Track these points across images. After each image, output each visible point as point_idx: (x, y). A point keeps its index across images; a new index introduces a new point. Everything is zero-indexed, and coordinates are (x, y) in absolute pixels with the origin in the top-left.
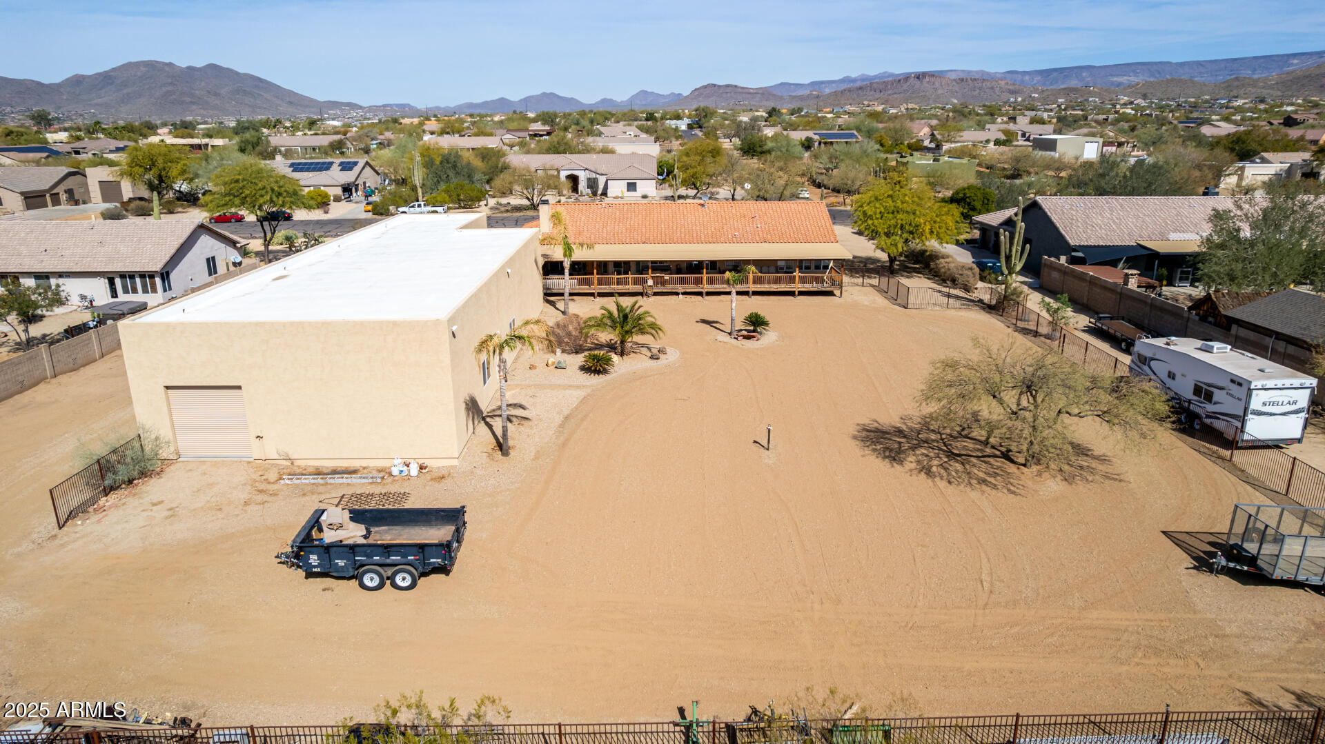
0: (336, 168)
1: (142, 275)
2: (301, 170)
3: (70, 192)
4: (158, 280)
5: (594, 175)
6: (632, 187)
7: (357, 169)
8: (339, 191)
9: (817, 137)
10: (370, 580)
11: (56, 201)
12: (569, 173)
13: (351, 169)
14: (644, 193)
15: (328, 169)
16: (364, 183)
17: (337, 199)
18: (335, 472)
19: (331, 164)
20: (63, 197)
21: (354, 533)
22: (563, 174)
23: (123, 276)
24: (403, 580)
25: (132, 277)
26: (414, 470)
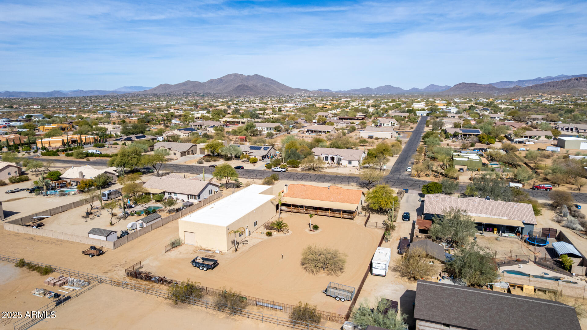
0: (262, 149)
1: (194, 196)
2: (253, 149)
3: (192, 151)
4: (197, 197)
5: (340, 157)
6: (350, 163)
7: (268, 150)
8: (261, 158)
9: (461, 132)
10: (201, 268)
11: (188, 154)
12: (331, 156)
13: (266, 150)
14: (353, 165)
15: (260, 149)
16: (271, 154)
17: (260, 160)
18: (207, 250)
19: (261, 147)
20: (190, 152)
21: (201, 261)
22: (329, 157)
23: (190, 195)
24: (205, 269)
25: (192, 195)
26: (219, 251)
